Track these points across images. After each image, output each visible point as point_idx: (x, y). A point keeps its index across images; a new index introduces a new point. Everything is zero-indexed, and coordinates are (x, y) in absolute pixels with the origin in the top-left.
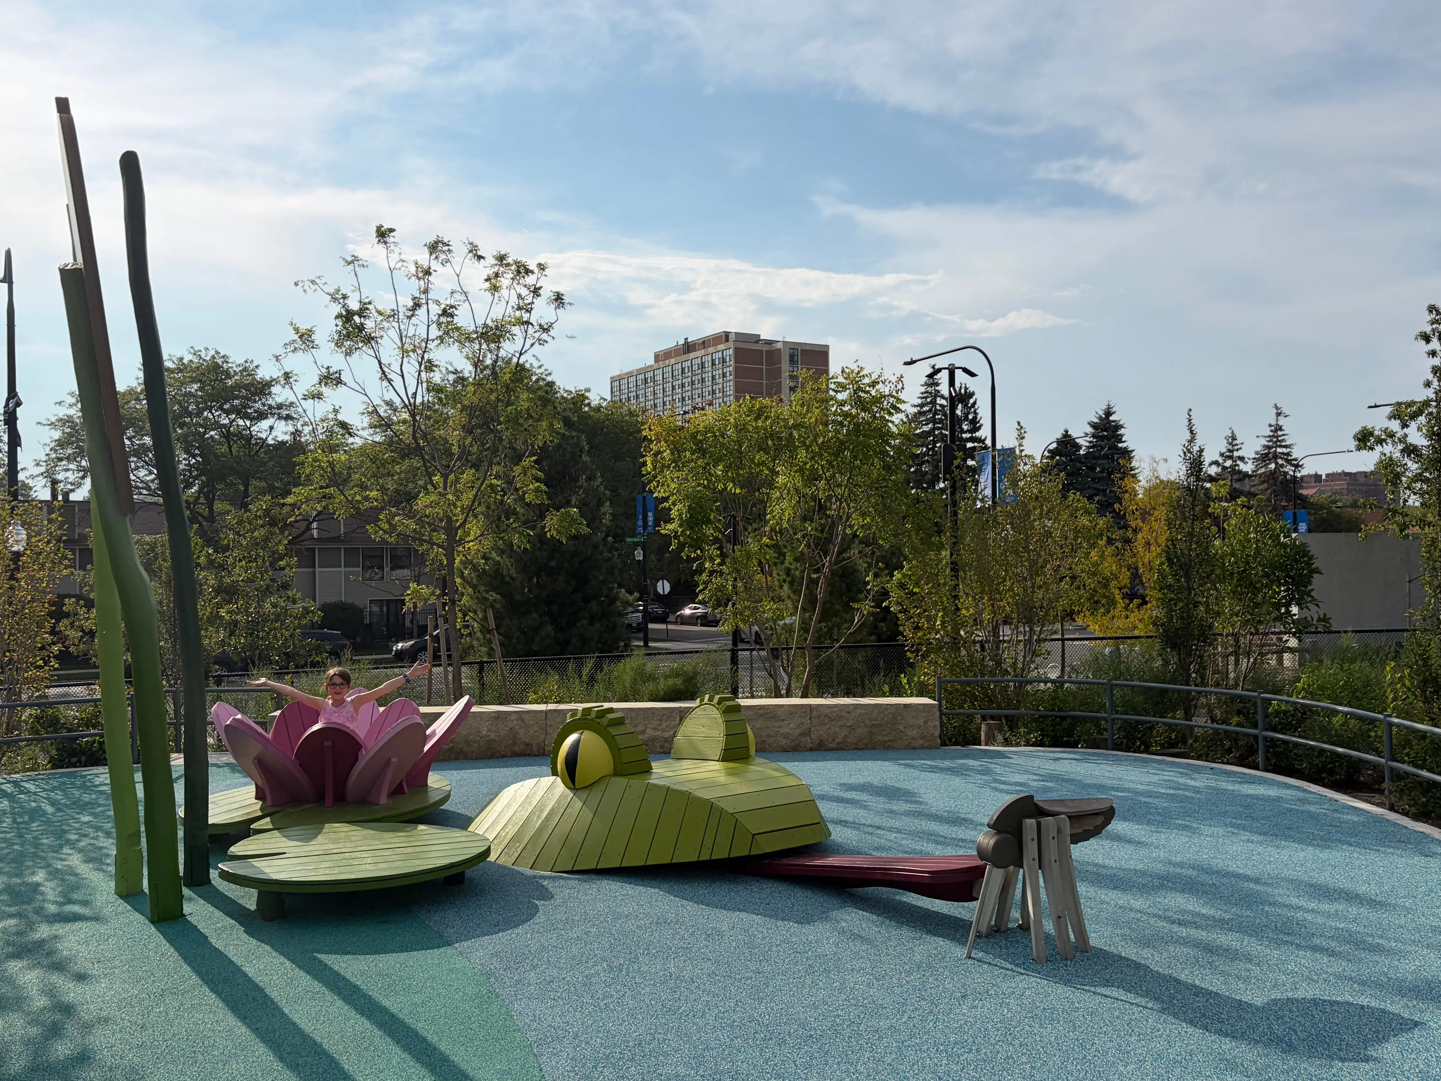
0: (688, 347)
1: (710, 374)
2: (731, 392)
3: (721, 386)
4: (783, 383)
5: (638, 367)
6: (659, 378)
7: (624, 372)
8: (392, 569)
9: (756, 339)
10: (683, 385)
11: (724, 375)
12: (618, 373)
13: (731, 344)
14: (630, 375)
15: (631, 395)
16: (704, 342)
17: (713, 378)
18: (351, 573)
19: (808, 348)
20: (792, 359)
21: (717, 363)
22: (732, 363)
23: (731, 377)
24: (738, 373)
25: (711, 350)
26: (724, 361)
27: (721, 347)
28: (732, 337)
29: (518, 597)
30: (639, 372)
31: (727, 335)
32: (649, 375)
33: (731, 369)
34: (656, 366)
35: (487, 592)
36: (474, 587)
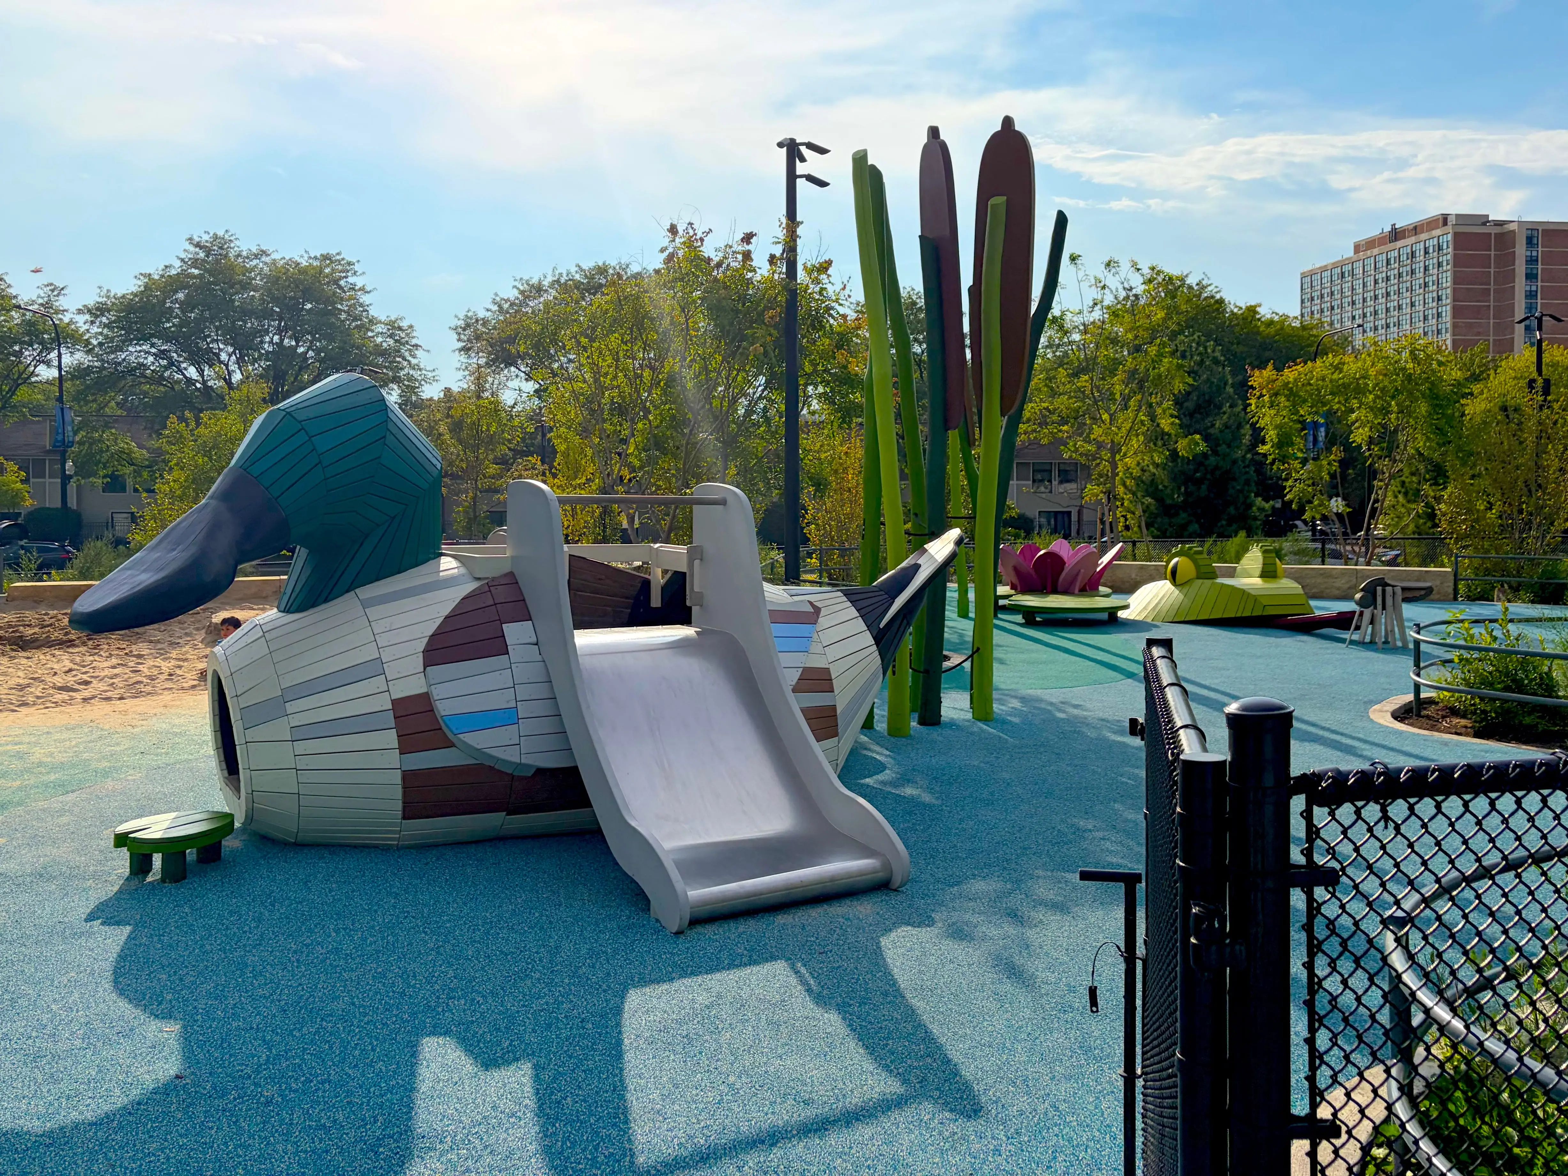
0: (1396, 234)
1: (1422, 264)
2: (1449, 284)
3: (1435, 278)
4: (1517, 271)
5: (1333, 261)
6: (1359, 271)
7: (1318, 266)
8: (1061, 482)
9: (1484, 220)
10: (1388, 279)
11: (1440, 265)
12: (1310, 268)
13: (1449, 228)
14: (1323, 269)
15: (1325, 291)
16: (1415, 228)
17: (1426, 268)
18: (1024, 485)
19: (1552, 227)
20: (1530, 242)
21: (1431, 251)
22: (1450, 250)
23: (1449, 267)
24: (1457, 261)
25: (1423, 236)
26: (1440, 248)
27: (1437, 232)
28: (1452, 221)
29: (1169, 502)
30: (1335, 266)
31: (1445, 219)
32: (1346, 269)
33: (1449, 257)
34: (1355, 258)
35: (1144, 497)
36: (1134, 494)
